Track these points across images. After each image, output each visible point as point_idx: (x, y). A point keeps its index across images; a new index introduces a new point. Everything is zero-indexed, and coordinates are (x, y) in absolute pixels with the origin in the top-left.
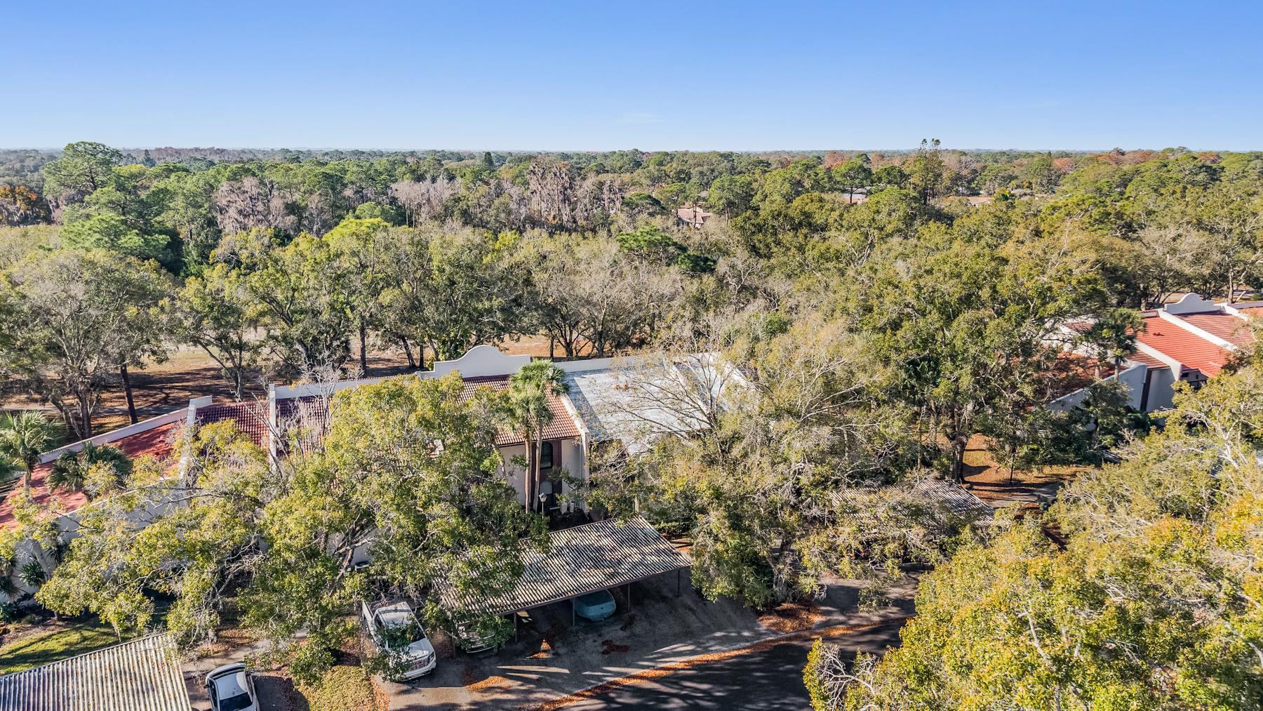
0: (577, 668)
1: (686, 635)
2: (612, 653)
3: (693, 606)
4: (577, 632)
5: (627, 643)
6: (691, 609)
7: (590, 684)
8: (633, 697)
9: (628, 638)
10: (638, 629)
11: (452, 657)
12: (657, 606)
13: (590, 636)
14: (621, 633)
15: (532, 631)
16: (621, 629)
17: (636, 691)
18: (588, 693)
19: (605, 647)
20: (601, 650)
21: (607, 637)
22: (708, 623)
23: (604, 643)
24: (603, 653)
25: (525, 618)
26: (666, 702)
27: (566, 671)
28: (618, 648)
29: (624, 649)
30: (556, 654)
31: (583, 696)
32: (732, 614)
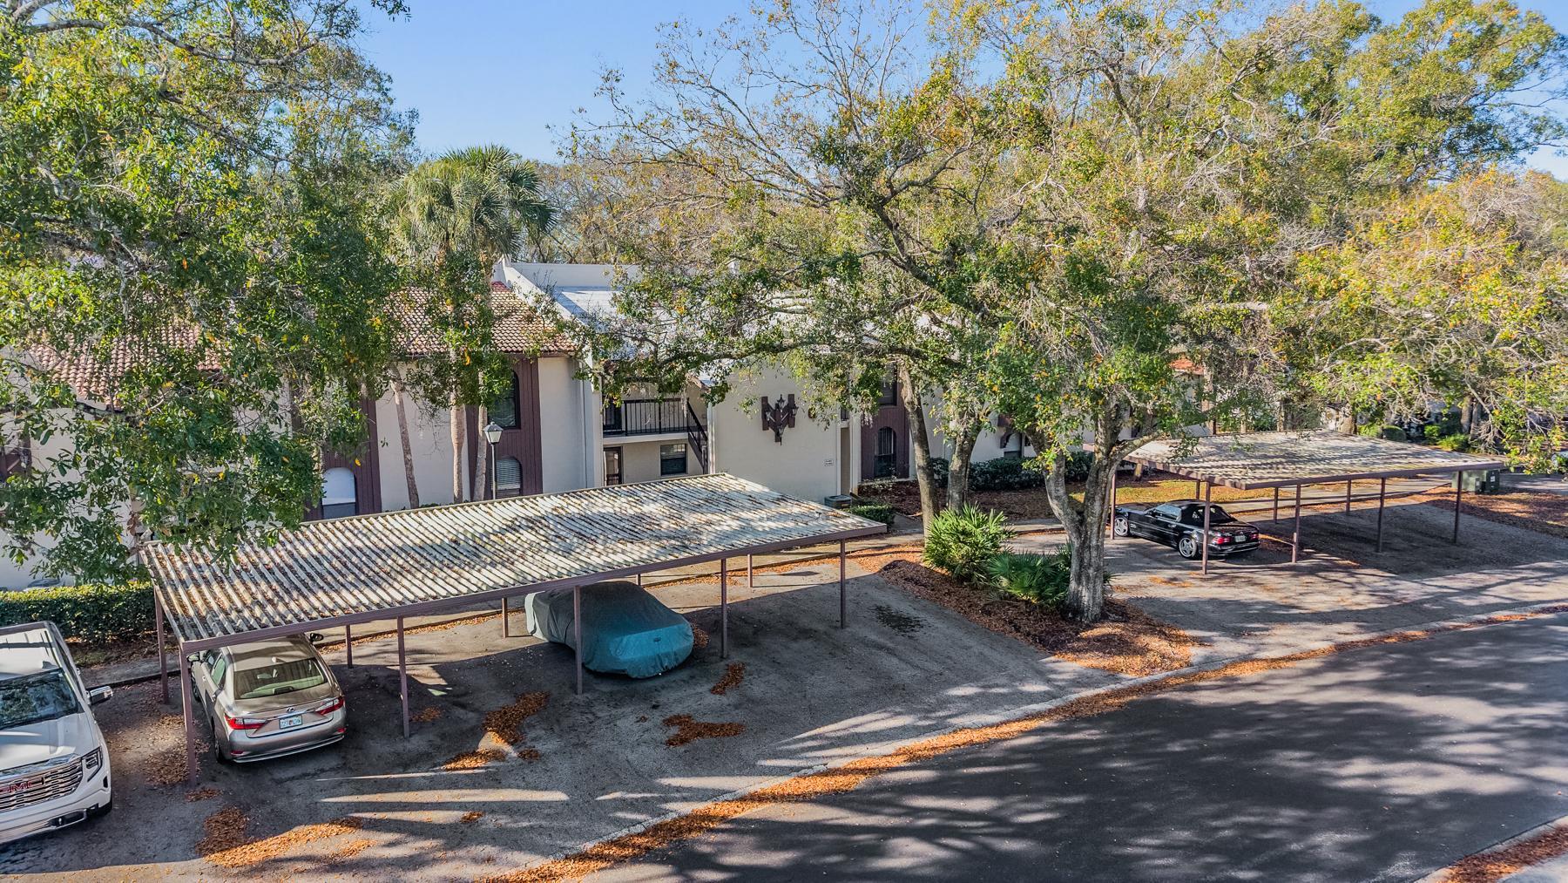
0: (587, 786)
1: (887, 693)
2: (697, 741)
3: (882, 640)
4: (589, 704)
5: (738, 717)
6: (881, 647)
7: (621, 823)
8: (762, 847)
9: (736, 707)
10: (757, 687)
11: (186, 783)
12: (795, 646)
13: (628, 710)
14: (713, 699)
15: (459, 712)
16: (713, 691)
17: (771, 834)
18: (615, 851)
19: (674, 731)
20: (661, 736)
21: (678, 710)
22: (936, 668)
23: (669, 722)
24: (670, 743)
25: (437, 687)
26: (878, 852)
27: (559, 796)
28: (710, 729)
29: (733, 730)
30: (530, 756)
31: (600, 857)
32: (987, 651)
